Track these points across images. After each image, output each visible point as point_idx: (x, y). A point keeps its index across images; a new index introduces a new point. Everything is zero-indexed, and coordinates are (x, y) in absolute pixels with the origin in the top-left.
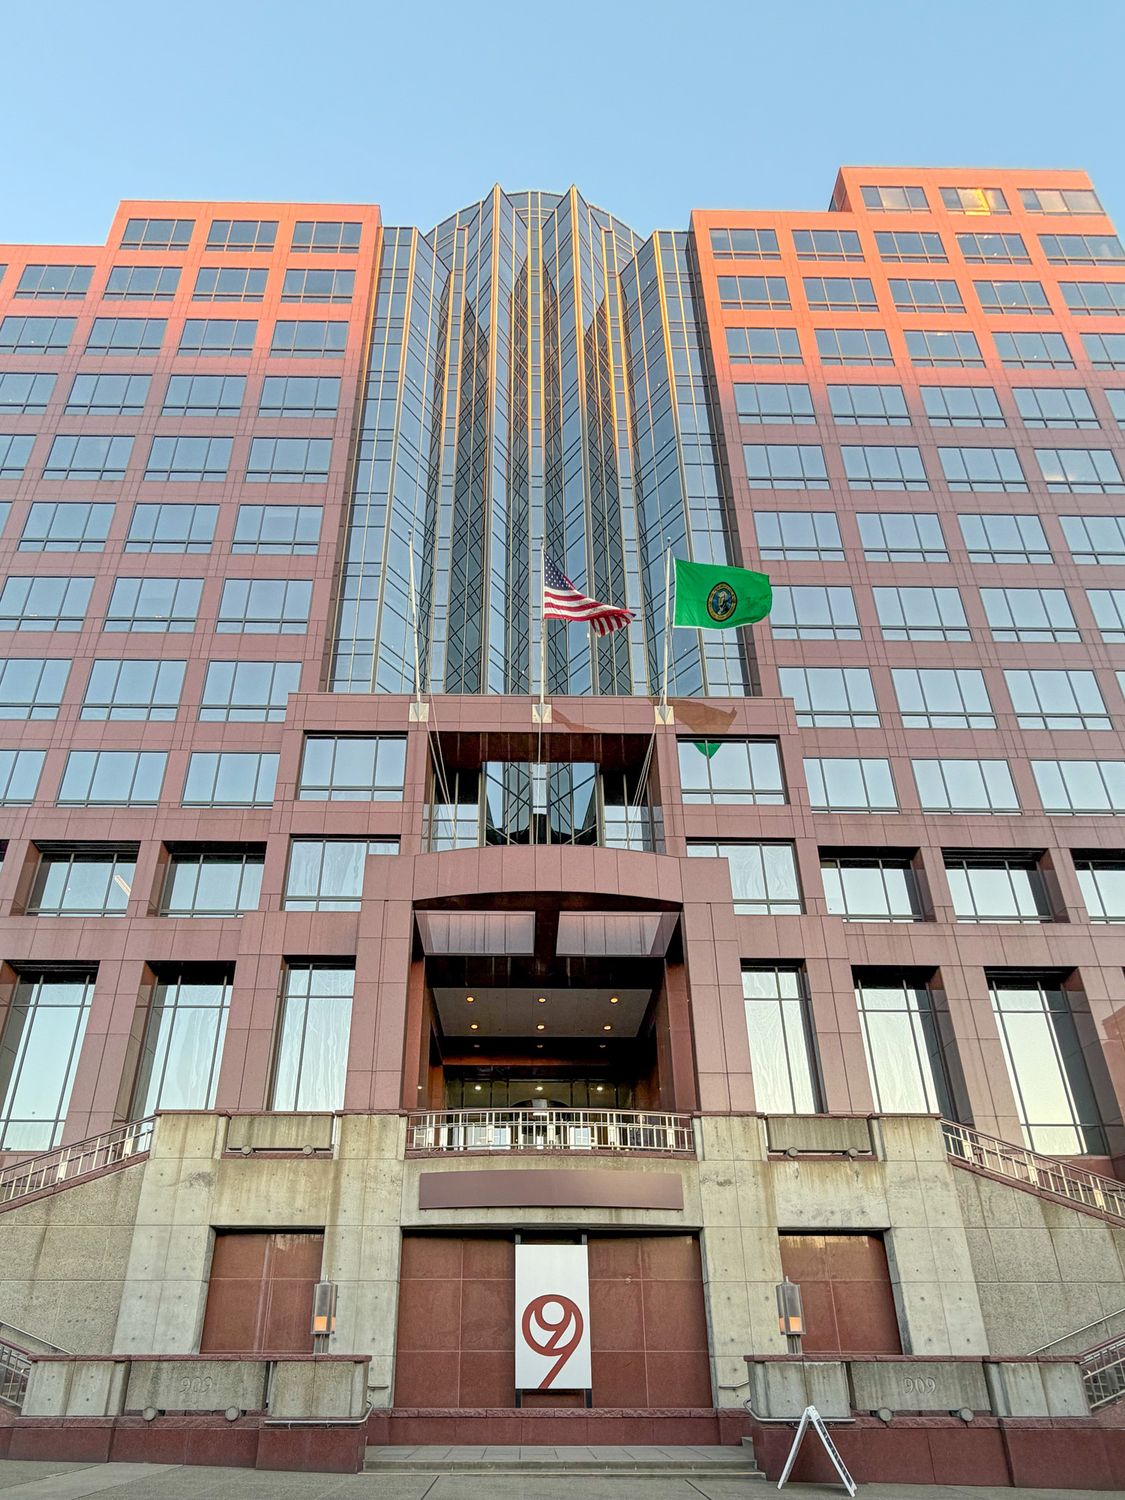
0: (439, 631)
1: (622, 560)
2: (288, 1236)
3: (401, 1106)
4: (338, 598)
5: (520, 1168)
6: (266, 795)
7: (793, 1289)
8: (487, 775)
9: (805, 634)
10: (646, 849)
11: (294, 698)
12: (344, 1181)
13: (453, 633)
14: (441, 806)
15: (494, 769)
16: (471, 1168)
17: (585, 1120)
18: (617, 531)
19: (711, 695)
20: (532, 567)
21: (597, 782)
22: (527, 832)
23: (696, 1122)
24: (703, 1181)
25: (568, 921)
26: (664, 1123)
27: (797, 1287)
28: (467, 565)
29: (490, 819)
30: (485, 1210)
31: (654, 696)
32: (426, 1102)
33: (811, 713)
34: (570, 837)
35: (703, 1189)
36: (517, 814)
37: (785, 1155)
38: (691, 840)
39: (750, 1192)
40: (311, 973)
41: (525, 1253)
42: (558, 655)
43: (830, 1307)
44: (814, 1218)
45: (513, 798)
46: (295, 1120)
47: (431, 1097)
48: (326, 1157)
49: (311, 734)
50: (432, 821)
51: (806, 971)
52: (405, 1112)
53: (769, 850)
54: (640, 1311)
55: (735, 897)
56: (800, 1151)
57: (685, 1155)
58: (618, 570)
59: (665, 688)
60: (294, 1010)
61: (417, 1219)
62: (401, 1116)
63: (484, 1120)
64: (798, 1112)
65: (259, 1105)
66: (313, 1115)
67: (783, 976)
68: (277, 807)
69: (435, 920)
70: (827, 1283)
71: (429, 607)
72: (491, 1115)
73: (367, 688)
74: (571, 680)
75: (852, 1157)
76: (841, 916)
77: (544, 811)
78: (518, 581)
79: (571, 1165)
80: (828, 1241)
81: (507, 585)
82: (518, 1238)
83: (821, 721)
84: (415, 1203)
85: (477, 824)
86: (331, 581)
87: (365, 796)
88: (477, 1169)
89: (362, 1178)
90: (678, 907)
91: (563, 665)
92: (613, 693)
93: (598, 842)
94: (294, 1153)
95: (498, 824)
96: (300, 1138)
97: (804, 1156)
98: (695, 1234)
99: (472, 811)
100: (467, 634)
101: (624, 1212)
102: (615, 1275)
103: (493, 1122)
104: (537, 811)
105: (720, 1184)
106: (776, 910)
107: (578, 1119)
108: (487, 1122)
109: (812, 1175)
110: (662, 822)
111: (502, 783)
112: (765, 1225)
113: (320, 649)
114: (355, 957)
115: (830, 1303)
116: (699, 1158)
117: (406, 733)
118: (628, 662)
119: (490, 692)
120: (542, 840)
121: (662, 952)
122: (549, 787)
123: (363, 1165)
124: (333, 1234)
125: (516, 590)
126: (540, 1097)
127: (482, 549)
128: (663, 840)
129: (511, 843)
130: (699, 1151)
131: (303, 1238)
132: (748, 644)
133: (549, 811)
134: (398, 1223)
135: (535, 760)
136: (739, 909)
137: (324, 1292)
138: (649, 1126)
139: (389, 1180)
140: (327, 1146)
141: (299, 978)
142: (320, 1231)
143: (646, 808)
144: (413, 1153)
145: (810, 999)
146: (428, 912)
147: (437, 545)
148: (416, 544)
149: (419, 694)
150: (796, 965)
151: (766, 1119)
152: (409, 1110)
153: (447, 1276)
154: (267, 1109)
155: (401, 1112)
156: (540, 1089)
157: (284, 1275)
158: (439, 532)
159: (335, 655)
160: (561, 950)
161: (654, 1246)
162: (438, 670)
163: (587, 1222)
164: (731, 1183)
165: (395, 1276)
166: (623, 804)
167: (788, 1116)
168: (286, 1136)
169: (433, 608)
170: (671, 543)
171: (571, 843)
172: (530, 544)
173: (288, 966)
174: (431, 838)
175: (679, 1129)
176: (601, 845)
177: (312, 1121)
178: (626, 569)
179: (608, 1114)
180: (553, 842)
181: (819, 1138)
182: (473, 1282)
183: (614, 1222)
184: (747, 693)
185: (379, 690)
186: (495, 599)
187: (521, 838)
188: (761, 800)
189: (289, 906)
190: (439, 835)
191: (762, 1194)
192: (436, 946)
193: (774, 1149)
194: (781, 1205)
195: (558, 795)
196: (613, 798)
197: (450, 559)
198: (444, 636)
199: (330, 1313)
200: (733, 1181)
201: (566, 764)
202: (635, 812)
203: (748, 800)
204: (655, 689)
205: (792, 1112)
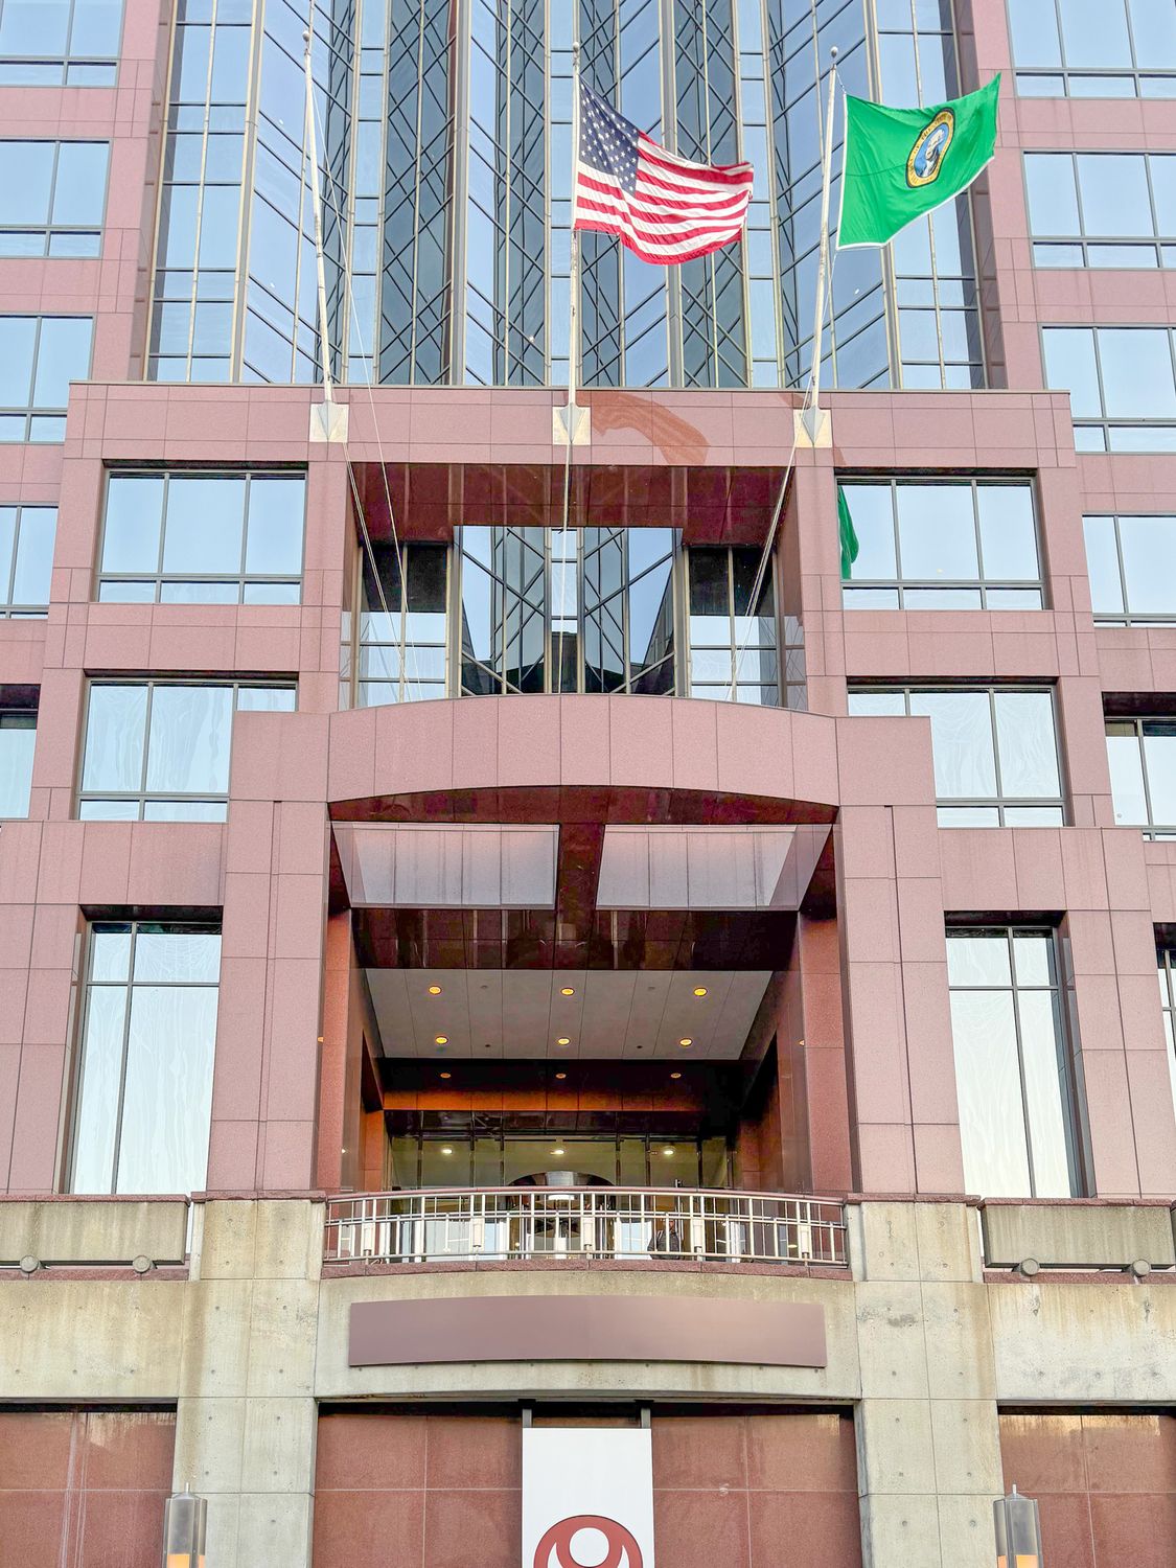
0: (365, 250)
1: (732, 98)
2: (111, 1416)
3: (314, 1185)
4: (162, 180)
5: (532, 1292)
6: (34, 590)
7: (1024, 1507)
8: (462, 553)
9: (1098, 257)
10: (766, 701)
11: (81, 392)
12: (211, 1319)
13: (393, 256)
14: (374, 615)
15: (476, 540)
16: (443, 1293)
17: (648, 1207)
18: (724, 34)
19: (905, 386)
20: (550, 113)
21: (677, 566)
22: (538, 670)
23: (851, 1211)
24: (863, 1317)
25: (621, 842)
26: (792, 1215)
27: (1032, 1503)
28: (420, 108)
29: (467, 644)
30: (468, 1368)
31: (792, 389)
32: (356, 1176)
33: (1104, 424)
34: (619, 680)
35: (862, 1331)
36: (520, 632)
37: (1016, 1271)
38: (857, 684)
39: (950, 1339)
40: (134, 941)
41: (541, 1443)
42: (601, 304)
43: (1085, 1538)
44: (1064, 1383)
45: (512, 599)
46: (116, 1209)
47: (363, 1167)
48: (175, 1277)
49: (118, 468)
50: (358, 645)
51: (1068, 936)
52: (322, 1194)
53: (1006, 701)
54: (744, 1545)
55: (941, 792)
56: (1042, 1266)
57: (830, 1271)
58: (725, 119)
59: (816, 371)
60: (104, 1008)
61: (345, 1384)
62: (313, 1201)
63: (465, 1208)
64: (1039, 1195)
65: (47, 1184)
66: (151, 1200)
67: (1021, 944)
68: (57, 615)
69: (369, 842)
70: (1081, 1497)
71: (343, 201)
72: (478, 1198)
73: (223, 372)
74: (628, 357)
75: (1139, 1277)
76: (1141, 828)
77: (572, 627)
78: (522, 145)
79: (624, 1285)
80: (1086, 1425)
81: (499, 151)
82: (527, 1415)
83: (1122, 440)
84: (341, 1355)
85: (444, 653)
86: (144, 143)
87: (227, 595)
88: (454, 1296)
89: (243, 1312)
90: (828, 815)
91: (612, 324)
92: (709, 382)
93: (676, 688)
94: (116, 1268)
95: (482, 653)
96: (127, 1243)
97: (1052, 1273)
98: (846, 1411)
99: (433, 626)
100: (423, 259)
101: (719, 1371)
102: (700, 1481)
103: (483, 1212)
104: (559, 627)
105: (893, 1323)
106: (1014, 818)
107: (636, 1207)
108: (472, 1212)
109: (1063, 1307)
110: (802, 647)
111: (488, 566)
112: (974, 1394)
113: (129, 288)
114: (220, 909)
115: (1085, 1531)
116: (857, 1277)
117: (304, 465)
118: (741, 318)
119: (468, 381)
120: (569, 686)
121: (793, 901)
122: (583, 579)
123: (245, 1290)
124: (192, 1412)
125: (518, 162)
126: (562, 1166)
127: (451, 74)
128: (803, 683)
129: (509, 691)
130: (856, 1263)
131: (137, 1418)
132: (983, 279)
133: (581, 627)
134: (310, 1393)
135: (556, 524)
136: (946, 818)
137: (184, 1511)
138: (763, 1219)
139: (293, 1315)
140: (177, 1257)
141: (111, 948)
142: (170, 1407)
143: (771, 621)
144: (336, 1268)
145: (1073, 988)
146: (356, 825)
147: (359, 65)
148: (315, 64)
149: (328, 384)
150: (1046, 923)
151: (982, 1207)
152: (330, 1190)
153: (399, 1485)
154: (62, 1190)
155: (315, 1194)
156: (559, 1152)
157: (105, 1484)
158: (361, 37)
159: (159, 303)
160: (605, 899)
161: (771, 1430)
162: (363, 332)
163: (652, 1388)
164: (913, 1321)
165: (306, 1483)
166: (722, 611)
167: (1023, 1202)
168: (100, 1238)
169: (351, 201)
170: (837, 58)
171: (623, 691)
172: (548, 62)
173: (89, 925)
174: (358, 680)
175: (821, 1224)
176: (683, 693)
177: (149, 1212)
178: (741, 119)
179: (691, 1196)
180: (588, 690)
181: (1080, 1242)
182: (446, 1494)
183: (701, 1388)
184: (977, 382)
185: (247, 377)
186: (476, 181)
187: (530, 680)
188: (997, 601)
189: (88, 811)
190: (371, 676)
191: (970, 1341)
192: (369, 892)
193: (996, 1260)
194: (1004, 1360)
195: (598, 594)
196: (706, 601)
197: (384, 98)
198: (374, 263)
199: (195, 1548)
200: (918, 1317)
201: (615, 530)
202: (748, 628)
203: (969, 600)
204: (795, 375)
205: (1028, 1195)
